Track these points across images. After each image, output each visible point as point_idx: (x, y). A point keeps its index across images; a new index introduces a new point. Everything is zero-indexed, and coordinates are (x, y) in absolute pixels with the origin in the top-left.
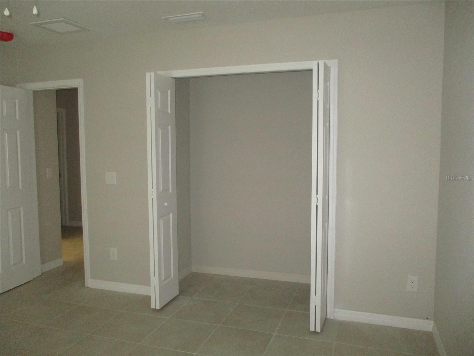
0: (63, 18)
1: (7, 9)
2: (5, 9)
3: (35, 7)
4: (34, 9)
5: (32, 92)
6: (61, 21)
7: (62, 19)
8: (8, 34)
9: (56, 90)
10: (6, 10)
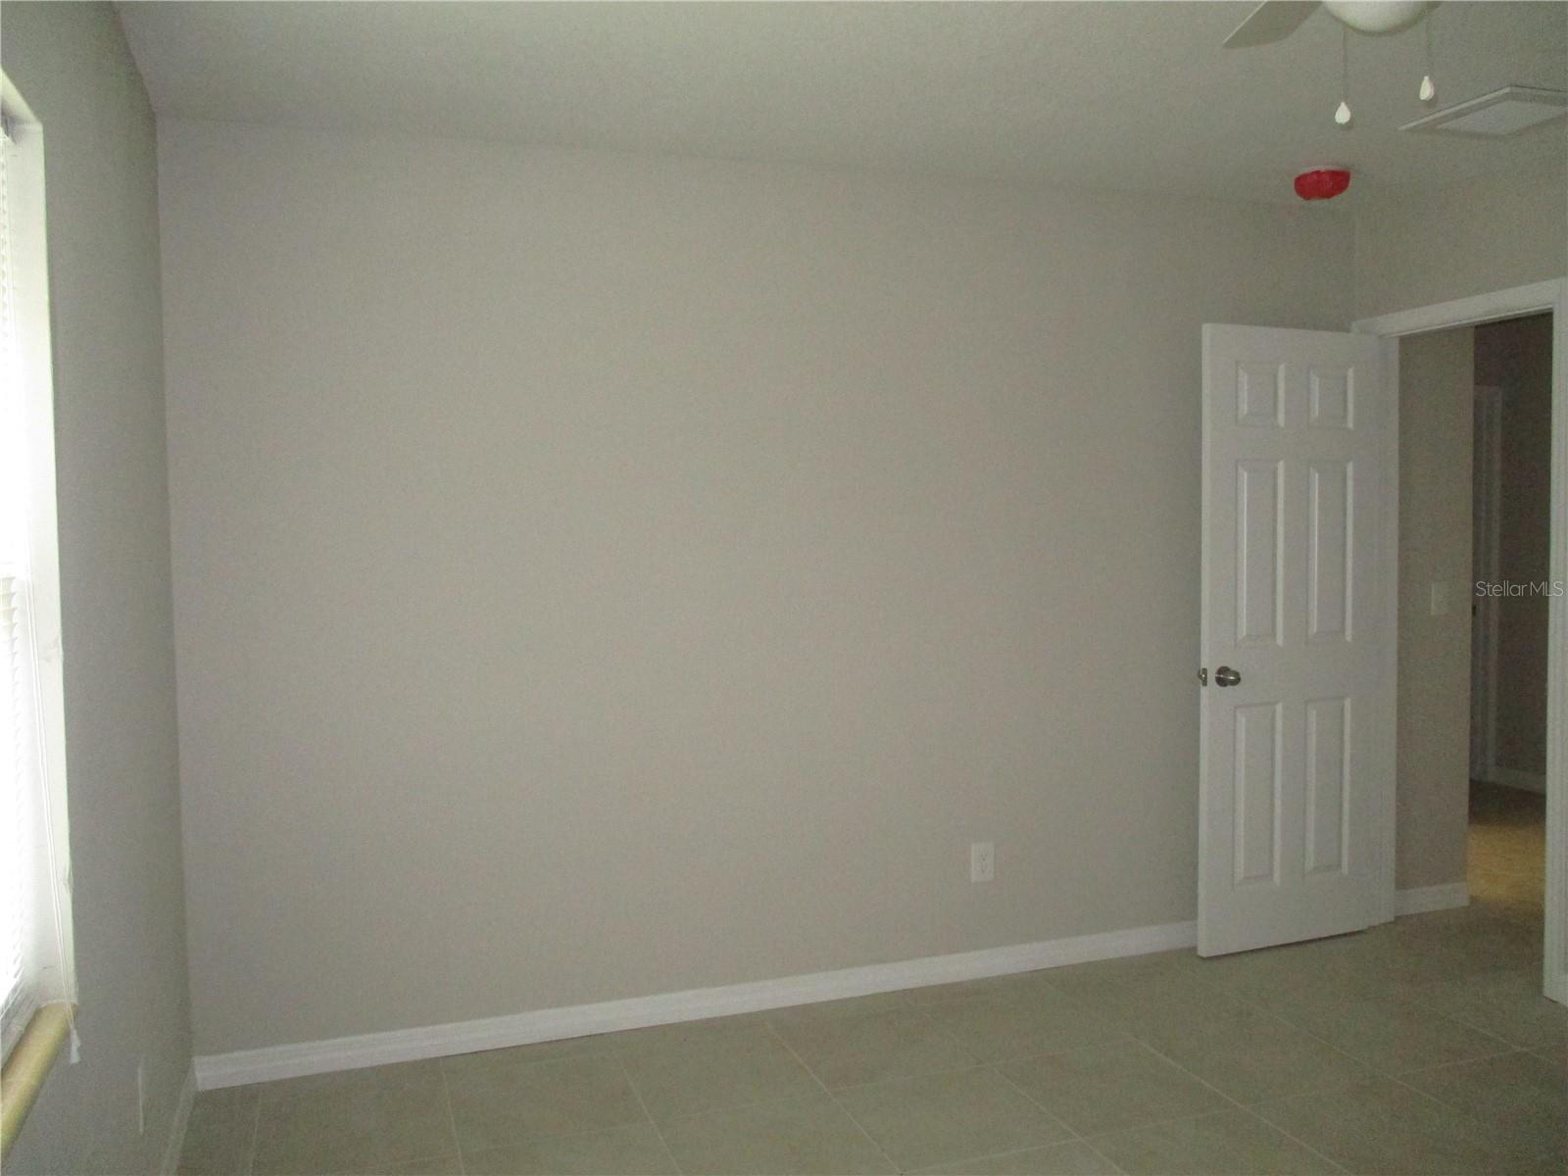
0: (1511, 86)
1: (1343, 105)
2: (1339, 105)
3: (1426, 78)
4: (1423, 85)
5: (1396, 342)
6: (1506, 98)
7: (1507, 90)
8: (1334, 174)
9: (1477, 327)
10: (1340, 109)
